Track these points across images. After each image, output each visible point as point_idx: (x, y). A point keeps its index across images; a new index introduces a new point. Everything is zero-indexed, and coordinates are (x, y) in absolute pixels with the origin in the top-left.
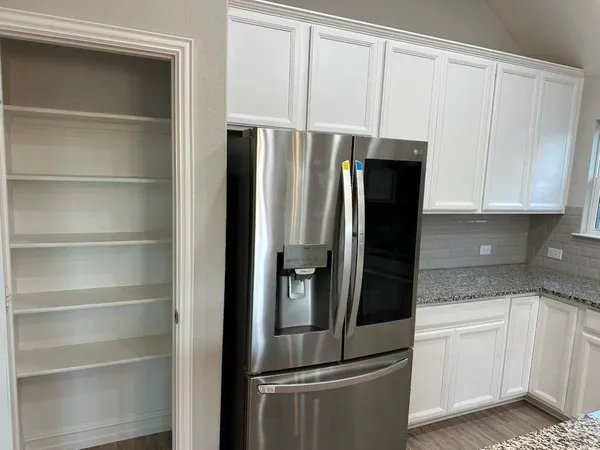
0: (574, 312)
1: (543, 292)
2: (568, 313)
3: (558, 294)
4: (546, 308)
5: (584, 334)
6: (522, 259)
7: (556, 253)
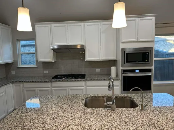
0: (21, 85)
1: (13, 82)
2: (20, 86)
3: (17, 82)
4: (14, 86)
5: (24, 89)
6: (5, 76)
7: (14, 73)
